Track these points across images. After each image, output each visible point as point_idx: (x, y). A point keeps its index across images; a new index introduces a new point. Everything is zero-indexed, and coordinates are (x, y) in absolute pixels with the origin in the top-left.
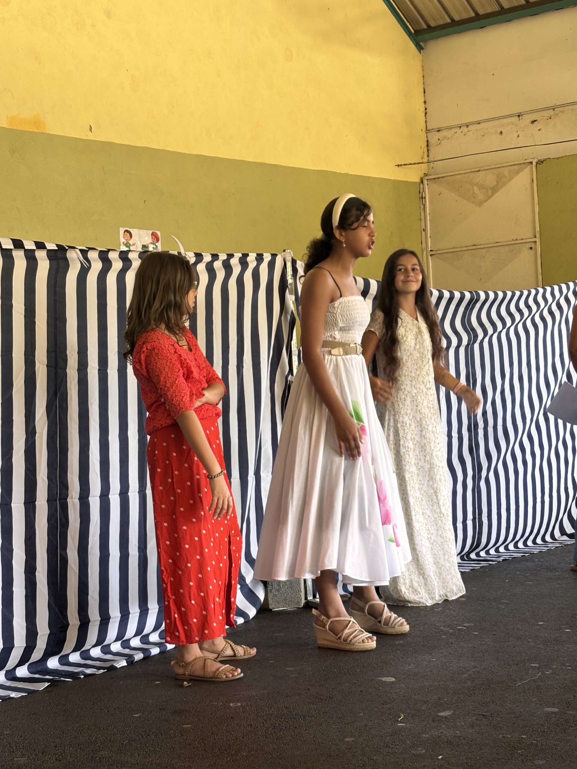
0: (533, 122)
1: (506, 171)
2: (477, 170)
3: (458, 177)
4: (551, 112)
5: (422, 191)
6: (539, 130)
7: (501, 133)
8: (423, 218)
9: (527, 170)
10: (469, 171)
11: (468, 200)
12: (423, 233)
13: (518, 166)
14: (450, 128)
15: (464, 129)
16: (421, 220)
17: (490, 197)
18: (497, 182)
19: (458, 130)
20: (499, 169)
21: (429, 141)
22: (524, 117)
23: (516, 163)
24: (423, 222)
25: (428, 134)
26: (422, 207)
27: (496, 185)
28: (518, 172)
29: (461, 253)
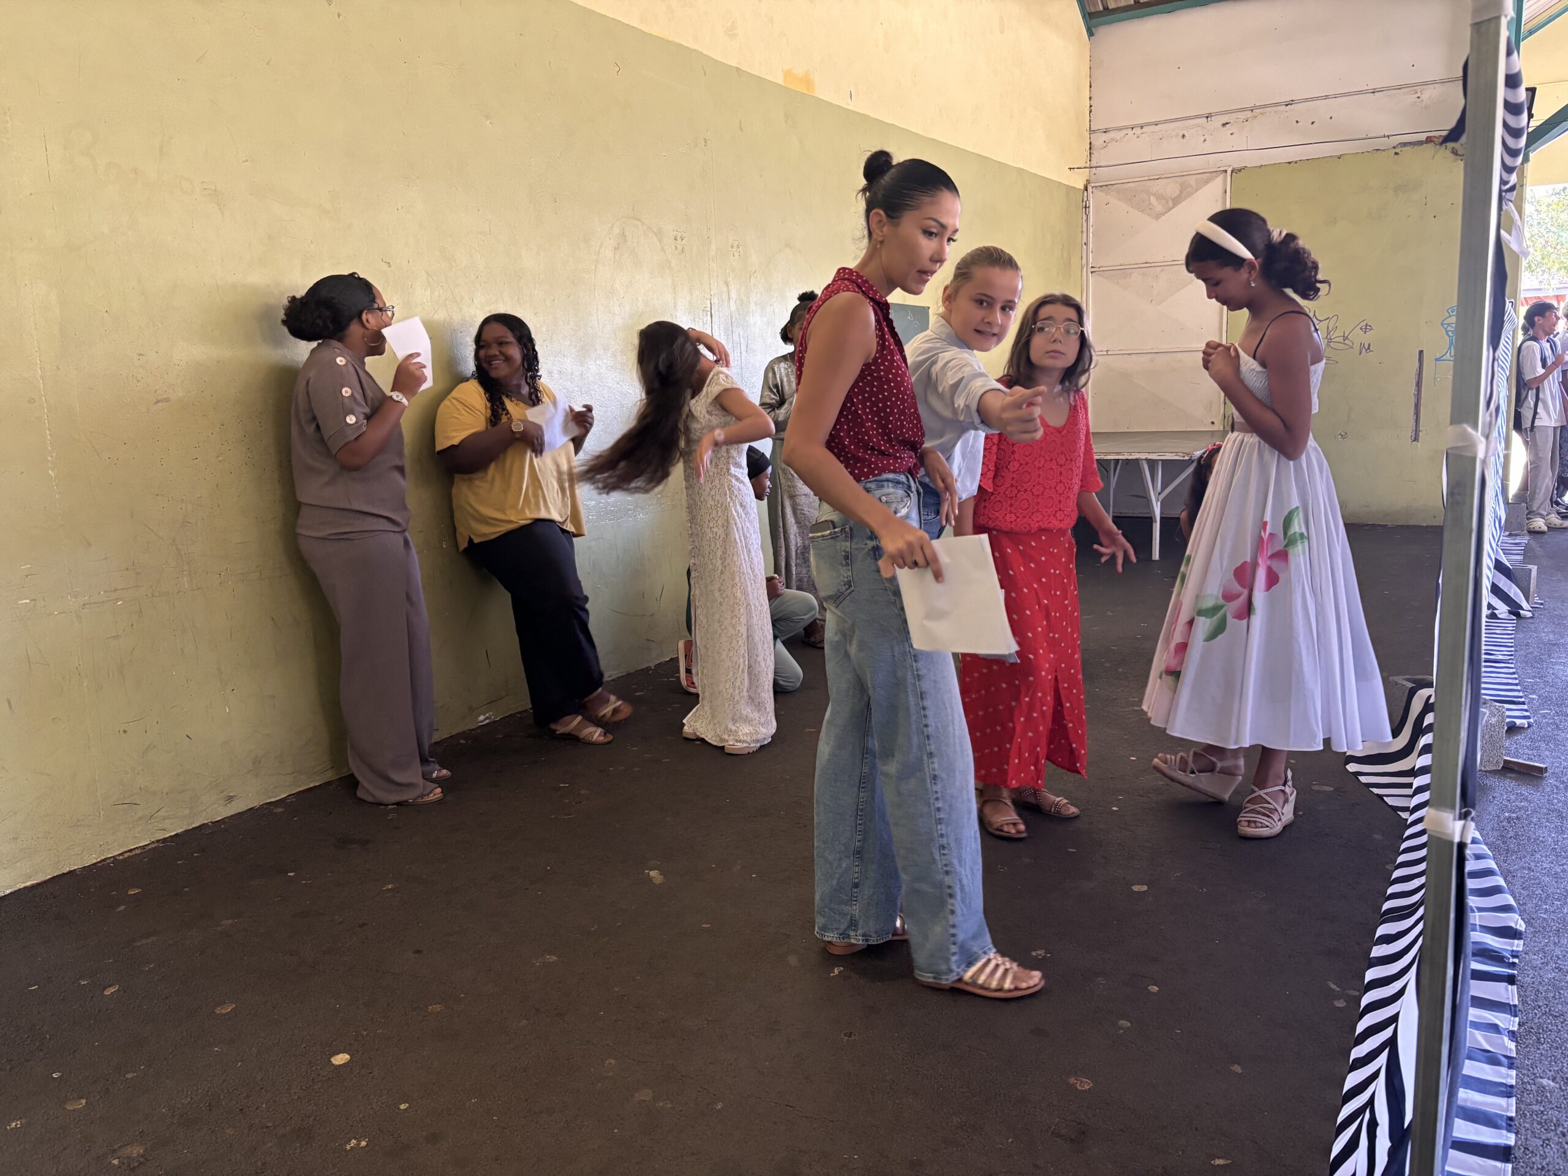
0: (1224, 125)
1: (1192, 181)
2: (1157, 177)
3: (1130, 185)
4: (1249, 114)
5: (1085, 199)
6: (1231, 134)
7: (1184, 136)
8: (1085, 229)
9: (1220, 178)
10: (1146, 178)
11: (1142, 211)
12: (1085, 247)
13: (1208, 175)
14: (1120, 129)
15: (1138, 131)
16: (1082, 232)
17: (1170, 209)
18: (1181, 191)
19: (1129, 131)
20: (1184, 178)
21: (1093, 143)
22: (1213, 118)
23: (1206, 171)
24: (1085, 235)
25: (1092, 135)
26: (1085, 217)
27: (1180, 196)
28: (1207, 182)
29: (1131, 271)
